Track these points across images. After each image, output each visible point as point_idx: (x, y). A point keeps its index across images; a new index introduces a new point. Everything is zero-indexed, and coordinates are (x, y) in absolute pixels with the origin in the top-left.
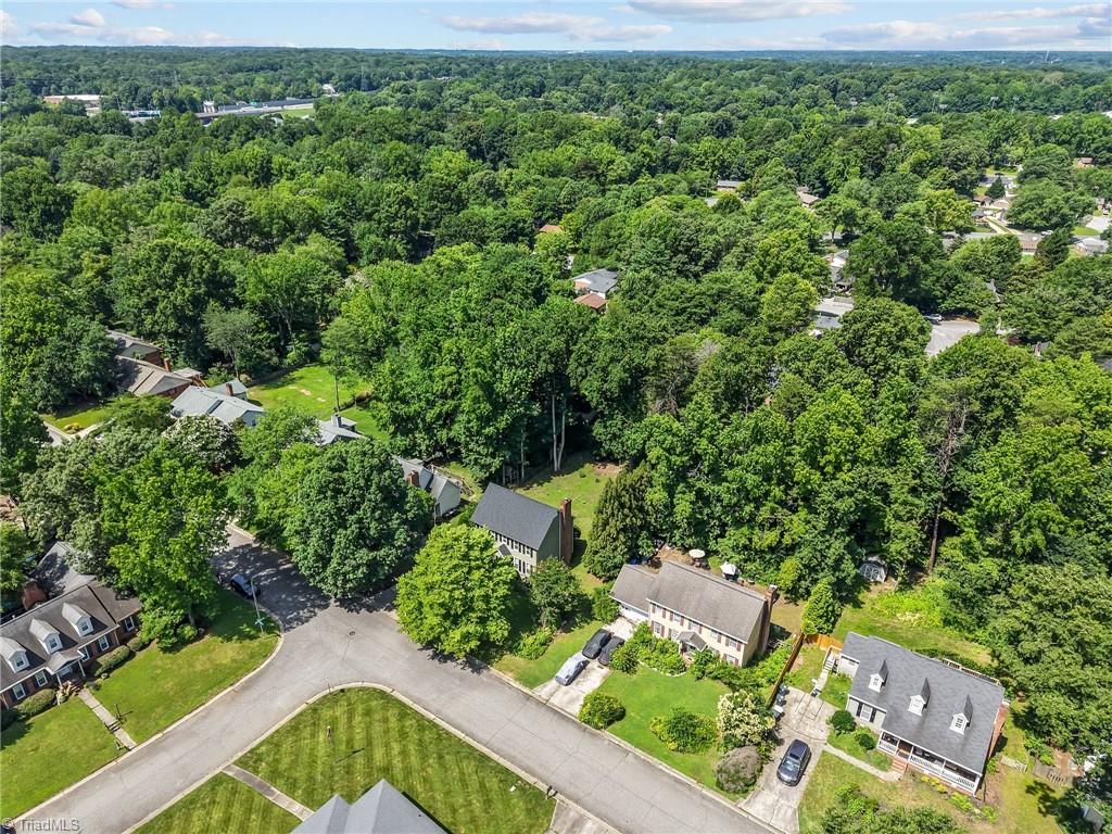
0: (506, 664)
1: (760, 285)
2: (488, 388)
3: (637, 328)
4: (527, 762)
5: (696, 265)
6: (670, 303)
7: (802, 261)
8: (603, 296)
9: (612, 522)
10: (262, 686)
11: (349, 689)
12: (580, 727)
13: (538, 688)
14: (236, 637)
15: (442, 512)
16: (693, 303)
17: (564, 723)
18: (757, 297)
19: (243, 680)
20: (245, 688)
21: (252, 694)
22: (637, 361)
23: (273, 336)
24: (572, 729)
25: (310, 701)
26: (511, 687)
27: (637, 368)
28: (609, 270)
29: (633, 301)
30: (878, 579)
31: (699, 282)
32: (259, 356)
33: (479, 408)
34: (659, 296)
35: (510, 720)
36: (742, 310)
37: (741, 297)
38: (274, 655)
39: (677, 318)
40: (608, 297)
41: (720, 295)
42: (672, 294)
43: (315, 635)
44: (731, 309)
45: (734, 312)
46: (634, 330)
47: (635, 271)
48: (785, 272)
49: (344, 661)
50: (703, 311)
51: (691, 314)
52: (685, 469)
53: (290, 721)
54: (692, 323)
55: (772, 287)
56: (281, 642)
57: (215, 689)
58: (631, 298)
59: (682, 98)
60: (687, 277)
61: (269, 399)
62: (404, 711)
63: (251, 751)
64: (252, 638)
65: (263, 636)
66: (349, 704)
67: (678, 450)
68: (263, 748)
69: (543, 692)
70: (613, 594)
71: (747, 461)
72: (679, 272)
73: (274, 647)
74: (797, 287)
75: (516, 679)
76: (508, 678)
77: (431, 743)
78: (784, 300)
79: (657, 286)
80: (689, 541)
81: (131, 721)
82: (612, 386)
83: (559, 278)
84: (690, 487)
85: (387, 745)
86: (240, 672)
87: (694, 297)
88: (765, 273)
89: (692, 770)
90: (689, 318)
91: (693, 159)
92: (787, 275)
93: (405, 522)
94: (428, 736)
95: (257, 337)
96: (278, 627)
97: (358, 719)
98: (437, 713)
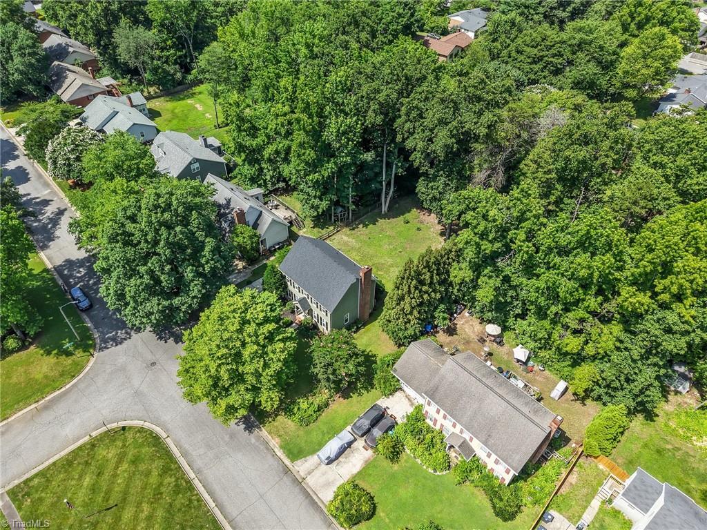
0: (277, 427)
1: (623, 38)
2: (316, 134)
3: (475, 87)
5: (564, 11)
6: (528, 49)
7: (674, 14)
8: (472, 35)
9: (407, 299)
10: (61, 408)
11: (130, 428)
12: (325, 519)
13: (299, 462)
14: (55, 352)
15: (268, 245)
16: (553, 51)
17: (312, 511)
18: (618, 50)
19: (47, 399)
20: (46, 407)
21: (48, 416)
22: (467, 126)
23: (179, 53)
24: (318, 520)
25: (94, 434)
26: (274, 455)
27: (467, 133)
28: (483, 10)
29: (495, 44)
30: (680, 389)
31: (562, 29)
32: (164, 71)
33: (304, 154)
34: (519, 41)
35: (261, 496)
36: (599, 63)
37: (601, 48)
38: (81, 375)
39: (532, 66)
40: (476, 37)
41: (580, 46)
42: (532, 41)
43: (122, 360)
44: (589, 61)
45: (592, 65)
46: (471, 90)
47: (503, 12)
48: (654, 26)
49: (137, 394)
50: (560, 60)
51: (548, 63)
52: (495, 256)
53: (69, 454)
54: (546, 73)
55: (637, 40)
56: (92, 360)
57: (21, 404)
58: (494, 40)
60: (552, 23)
61: (168, 110)
62: (170, 465)
63: (26, 482)
64: (68, 354)
65: (79, 354)
66: (124, 446)
67: (491, 236)
68: (36, 481)
69: (301, 467)
70: (395, 371)
71: (565, 265)
72: (546, 16)
73: (83, 367)
74: (664, 43)
75: (281, 447)
76: (275, 443)
77: (180, 510)
78: (645, 57)
79: (520, 31)
80: (489, 315)
82: (438, 147)
83: (436, 15)
84: (497, 271)
85: (139, 504)
86: (47, 390)
87: (553, 46)
88: (633, 26)
90: (545, 67)
92: (657, 29)
93: (199, 275)
94: (181, 500)
95: (166, 53)
96: (94, 346)
97: (125, 466)
98: (198, 472)
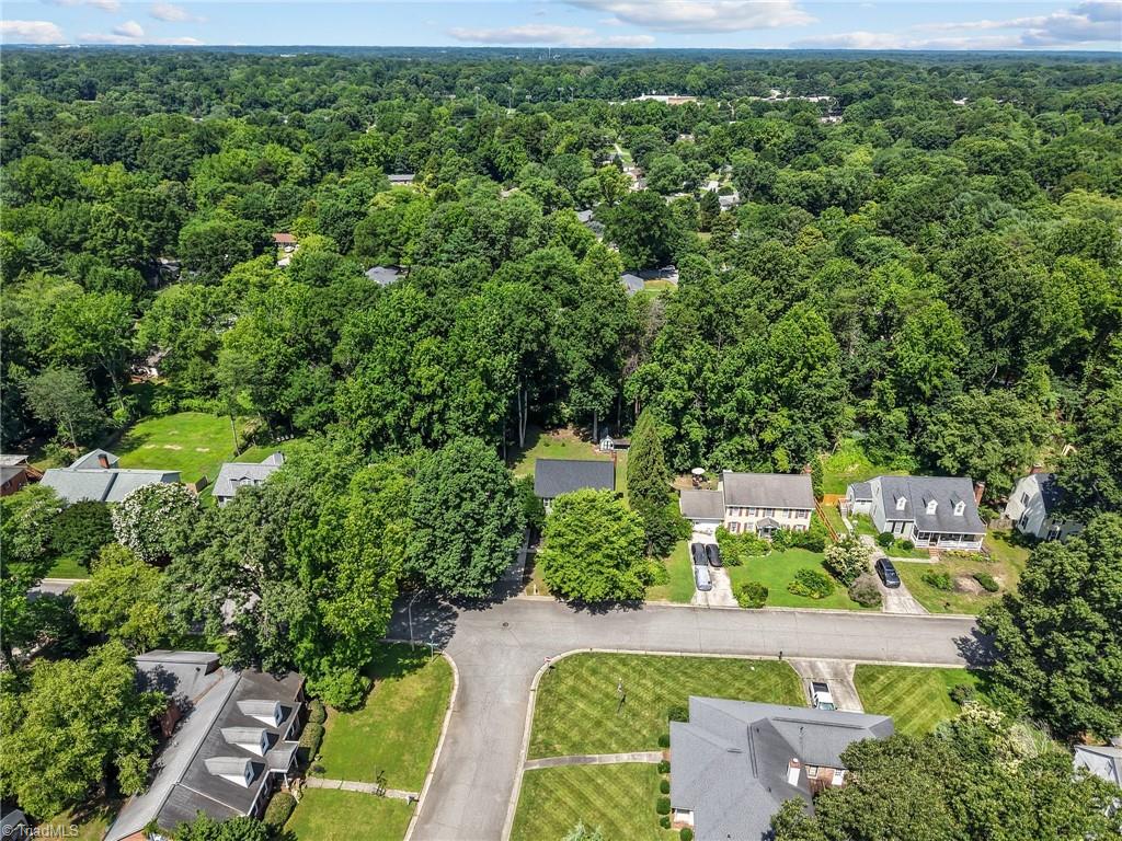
0: (653, 595)
4: (742, 648)
10: (476, 696)
12: (749, 612)
13: (693, 600)
14: (405, 672)
17: (735, 614)
19: (453, 700)
20: (461, 705)
21: (475, 706)
24: (743, 615)
25: (534, 688)
26: (676, 608)
35: (699, 629)
38: (455, 670)
43: (473, 639)
49: (524, 647)
53: (536, 708)
56: (449, 658)
57: (436, 718)
59: (277, 96)
62: (619, 658)
63: (532, 744)
64: (422, 665)
65: (428, 660)
68: (540, 736)
69: (698, 601)
70: (685, 514)
73: (448, 665)
75: (672, 602)
76: (664, 603)
77: (666, 668)
81: (391, 779)
85: (638, 684)
86: (443, 695)
89: (840, 605)
91: (355, 156)
94: (658, 665)
96: (432, 649)
